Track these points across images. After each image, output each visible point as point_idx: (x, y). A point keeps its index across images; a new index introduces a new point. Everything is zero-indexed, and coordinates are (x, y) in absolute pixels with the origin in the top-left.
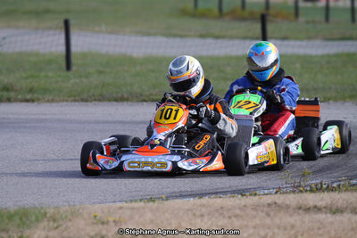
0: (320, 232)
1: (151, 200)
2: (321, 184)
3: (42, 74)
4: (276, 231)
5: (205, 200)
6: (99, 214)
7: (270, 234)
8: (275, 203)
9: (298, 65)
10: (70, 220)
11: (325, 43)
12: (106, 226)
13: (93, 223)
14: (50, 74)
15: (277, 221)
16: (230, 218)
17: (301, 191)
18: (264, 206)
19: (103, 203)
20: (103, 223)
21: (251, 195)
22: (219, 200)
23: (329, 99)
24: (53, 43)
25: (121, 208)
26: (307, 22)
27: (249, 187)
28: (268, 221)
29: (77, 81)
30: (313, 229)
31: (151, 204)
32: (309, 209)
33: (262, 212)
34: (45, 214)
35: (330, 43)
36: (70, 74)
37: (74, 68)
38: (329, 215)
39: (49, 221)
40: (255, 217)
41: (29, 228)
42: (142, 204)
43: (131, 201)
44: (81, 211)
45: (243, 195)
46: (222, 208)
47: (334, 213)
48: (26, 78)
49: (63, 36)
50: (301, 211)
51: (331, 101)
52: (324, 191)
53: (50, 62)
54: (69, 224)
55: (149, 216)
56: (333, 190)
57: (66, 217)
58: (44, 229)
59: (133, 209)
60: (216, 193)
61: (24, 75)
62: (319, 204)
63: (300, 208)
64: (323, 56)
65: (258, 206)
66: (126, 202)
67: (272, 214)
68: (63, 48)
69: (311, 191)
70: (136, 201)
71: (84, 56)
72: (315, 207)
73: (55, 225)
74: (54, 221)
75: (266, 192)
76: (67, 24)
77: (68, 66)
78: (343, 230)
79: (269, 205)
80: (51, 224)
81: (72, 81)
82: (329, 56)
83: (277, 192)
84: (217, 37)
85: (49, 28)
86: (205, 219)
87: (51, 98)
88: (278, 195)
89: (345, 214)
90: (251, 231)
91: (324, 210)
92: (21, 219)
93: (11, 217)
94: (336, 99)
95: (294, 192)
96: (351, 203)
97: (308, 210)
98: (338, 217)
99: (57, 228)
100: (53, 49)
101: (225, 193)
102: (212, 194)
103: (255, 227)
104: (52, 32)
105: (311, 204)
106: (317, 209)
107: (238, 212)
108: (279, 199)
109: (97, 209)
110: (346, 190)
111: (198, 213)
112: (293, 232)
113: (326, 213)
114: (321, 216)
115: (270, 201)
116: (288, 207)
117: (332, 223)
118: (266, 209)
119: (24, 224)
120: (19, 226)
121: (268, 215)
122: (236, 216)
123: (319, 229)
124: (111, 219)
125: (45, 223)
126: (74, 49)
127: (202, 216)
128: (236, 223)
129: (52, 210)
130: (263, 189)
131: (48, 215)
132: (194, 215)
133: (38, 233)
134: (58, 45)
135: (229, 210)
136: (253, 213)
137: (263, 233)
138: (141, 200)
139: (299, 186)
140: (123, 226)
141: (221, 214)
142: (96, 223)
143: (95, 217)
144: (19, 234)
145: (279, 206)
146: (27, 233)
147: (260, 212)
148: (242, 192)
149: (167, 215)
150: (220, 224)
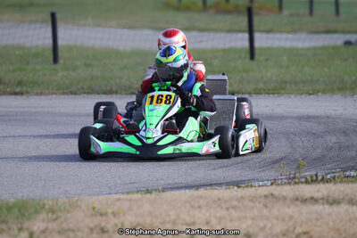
0: (319, 223)
1: (148, 191)
2: (316, 175)
3: (30, 67)
4: (275, 221)
5: (202, 191)
6: (97, 205)
7: (269, 225)
8: (272, 195)
9: (285, 58)
10: (69, 212)
11: (311, 36)
12: (104, 218)
13: (92, 215)
14: (38, 67)
15: (275, 212)
16: (228, 209)
17: (296, 183)
18: (260, 197)
19: (98, 195)
20: (102, 215)
21: (247, 186)
22: (216, 192)
23: (318, 92)
24: (39, 37)
25: (119, 200)
26: (292, 15)
27: (243, 179)
28: (265, 212)
29: (65, 73)
30: (311, 221)
31: (149, 195)
32: (306, 200)
33: (260, 203)
34: (44, 205)
35: (316, 36)
36: (57, 66)
37: (61, 61)
38: (326, 207)
39: (48, 213)
40: (253, 208)
41: (28, 219)
42: (139, 196)
43: (128, 193)
44: (79, 203)
45: (239, 187)
46: (219, 199)
47: (331, 204)
48: (14, 71)
49: (49, 29)
50: (298, 203)
51: (320, 94)
52: (319, 183)
53: (36, 55)
54: (69, 215)
55: (147, 207)
56: (328, 181)
57: (64, 208)
58: (43, 220)
59: (130, 200)
60: (211, 185)
61: (11, 68)
62: (316, 195)
63: (297, 199)
64: (309, 49)
65: (255, 197)
66: (123, 193)
67: (269, 205)
68: (49, 42)
69: (307, 182)
70: (133, 192)
71: (70, 49)
72: (312, 198)
73: (55, 216)
74: (53, 212)
75: (261, 183)
76: (53, 16)
77: (56, 60)
78: (341, 221)
79: (266, 197)
80: (50, 215)
81: (60, 74)
82: (315, 48)
83: (272, 184)
84: (201, 30)
85: (36, 22)
86: (204, 210)
87: (39, 91)
88: (274, 186)
89: (343, 205)
90: (250, 222)
91: (321, 201)
92: (19, 210)
93: (9, 209)
94: (324, 92)
95: (290, 183)
96: (348, 194)
97: (304, 201)
98: (335, 209)
99: (56, 219)
100: (40, 42)
101: (220, 184)
102: (207, 185)
103: (253, 219)
104: (38, 26)
105: (308, 195)
106: (314, 200)
107: (235, 203)
108: (276, 190)
109: (96, 201)
110: (341, 182)
111: (196, 205)
112: (291, 223)
113: (323, 204)
114: (319, 207)
115: (266, 193)
116: (285, 198)
117: (329, 214)
118: (263, 200)
119: (23, 215)
120: (18, 218)
121: (266, 206)
122: (234, 208)
123: (317, 219)
124: (110, 211)
125: (43, 215)
126: (60, 42)
127: (200, 207)
128: (235, 214)
129: (50, 202)
130: (257, 180)
131: (47, 207)
132: (192, 206)
133: (38, 225)
134: (44, 38)
135: (226, 201)
136: (251, 204)
137: (261, 225)
138: (138, 192)
139: (295, 178)
140: (122, 219)
141: (219, 205)
142: (96, 215)
143: (94, 208)
144: (19, 226)
145: (276, 197)
146: (26, 224)
147: (257, 204)
148: (238, 184)
149: (165, 207)
150: (218, 215)
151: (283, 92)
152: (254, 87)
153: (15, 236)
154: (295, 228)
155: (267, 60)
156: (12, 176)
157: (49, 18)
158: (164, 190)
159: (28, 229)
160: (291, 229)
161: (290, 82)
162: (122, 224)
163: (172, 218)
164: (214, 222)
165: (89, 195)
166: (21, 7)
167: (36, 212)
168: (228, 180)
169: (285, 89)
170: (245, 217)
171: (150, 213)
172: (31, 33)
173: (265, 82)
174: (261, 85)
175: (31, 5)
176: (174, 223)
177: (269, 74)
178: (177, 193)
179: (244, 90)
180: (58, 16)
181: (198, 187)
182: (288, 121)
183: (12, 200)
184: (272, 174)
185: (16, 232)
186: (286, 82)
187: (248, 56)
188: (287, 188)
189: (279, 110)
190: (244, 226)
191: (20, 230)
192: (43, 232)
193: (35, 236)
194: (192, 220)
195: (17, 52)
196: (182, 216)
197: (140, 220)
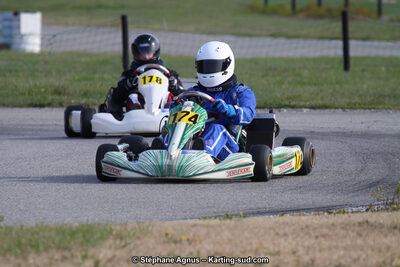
1: (228, 217)
3: (97, 76)
4: (370, 252)
5: (288, 217)
6: (170, 231)
7: (364, 256)
8: (367, 222)
9: (383, 69)
10: (139, 238)
12: (178, 245)
13: (164, 242)
14: (106, 76)
15: (370, 241)
16: (317, 237)
17: (394, 209)
18: (354, 225)
19: (171, 219)
20: (175, 242)
21: (339, 213)
22: (303, 218)
24: (107, 42)
25: (195, 225)
26: (392, 20)
27: (335, 204)
28: (359, 241)
31: (228, 221)
33: (353, 231)
34: (111, 230)
39: (115, 239)
40: (345, 237)
41: (94, 246)
42: (216, 221)
43: (205, 218)
44: (150, 228)
45: (330, 213)
46: (307, 227)
48: (79, 81)
49: (119, 34)
50: (397, 231)
53: (104, 63)
54: (138, 242)
55: (226, 234)
57: (134, 234)
58: (110, 247)
59: (208, 226)
60: (298, 210)
61: (77, 77)
63: (395, 228)
65: (348, 224)
66: (199, 218)
67: (364, 233)
68: (119, 48)
70: (210, 218)
73: (123, 243)
74: (121, 238)
75: (354, 209)
76: (124, 19)
79: (360, 224)
80: (118, 242)
83: (367, 210)
84: (289, 37)
85: (105, 26)
86: (290, 239)
88: (369, 213)
90: (342, 252)
92: (84, 236)
93: (73, 233)
95: (387, 209)
99: (125, 246)
100: (109, 49)
101: (308, 210)
102: (294, 211)
103: (345, 249)
104: (107, 30)
107: (325, 231)
108: (372, 217)
109: (169, 226)
111: (281, 232)
112: (388, 254)
115: (361, 220)
116: (381, 226)
118: (357, 228)
119: (88, 241)
120: (82, 244)
121: (360, 235)
122: (324, 236)
124: (184, 238)
125: (110, 241)
127: (286, 235)
128: (325, 243)
129: (118, 227)
130: (351, 206)
131: (114, 232)
132: (277, 234)
133: (104, 253)
134: (114, 44)
135: (315, 229)
136: (343, 232)
137: (355, 255)
138: (216, 217)
139: (392, 204)
140: (198, 246)
141: (307, 233)
142: (168, 242)
143: (167, 235)
144: (83, 253)
145: (372, 225)
146: (91, 251)
147: (350, 232)
148: (328, 210)
149: (246, 234)
150: (306, 244)
151: (381, 106)
152: (348, 100)
153: (80, 264)
154: (392, 260)
155: (363, 71)
156: (76, 197)
157: (119, 21)
158: (245, 215)
159: (93, 257)
160: (389, 261)
161: (389, 96)
162: (198, 253)
163: (254, 246)
164: (301, 251)
165: (161, 220)
166: (88, 9)
167: (103, 238)
168: (318, 205)
169: (383, 103)
170: (337, 247)
171: (230, 241)
172: (98, 38)
173: (360, 96)
174: (356, 99)
175: (100, 7)
176: (256, 251)
177: (365, 87)
178: (260, 219)
179: (336, 104)
180: (129, 19)
181: (283, 212)
182: (387, 139)
183: (76, 224)
184: (367, 198)
185: (79, 260)
186: (384, 96)
187: (342, 65)
188: (384, 215)
189: (376, 128)
190: (335, 257)
191: (85, 257)
192: (110, 260)
193: (101, 264)
194: (276, 249)
195: (83, 60)
196: (266, 245)
197: (219, 249)
